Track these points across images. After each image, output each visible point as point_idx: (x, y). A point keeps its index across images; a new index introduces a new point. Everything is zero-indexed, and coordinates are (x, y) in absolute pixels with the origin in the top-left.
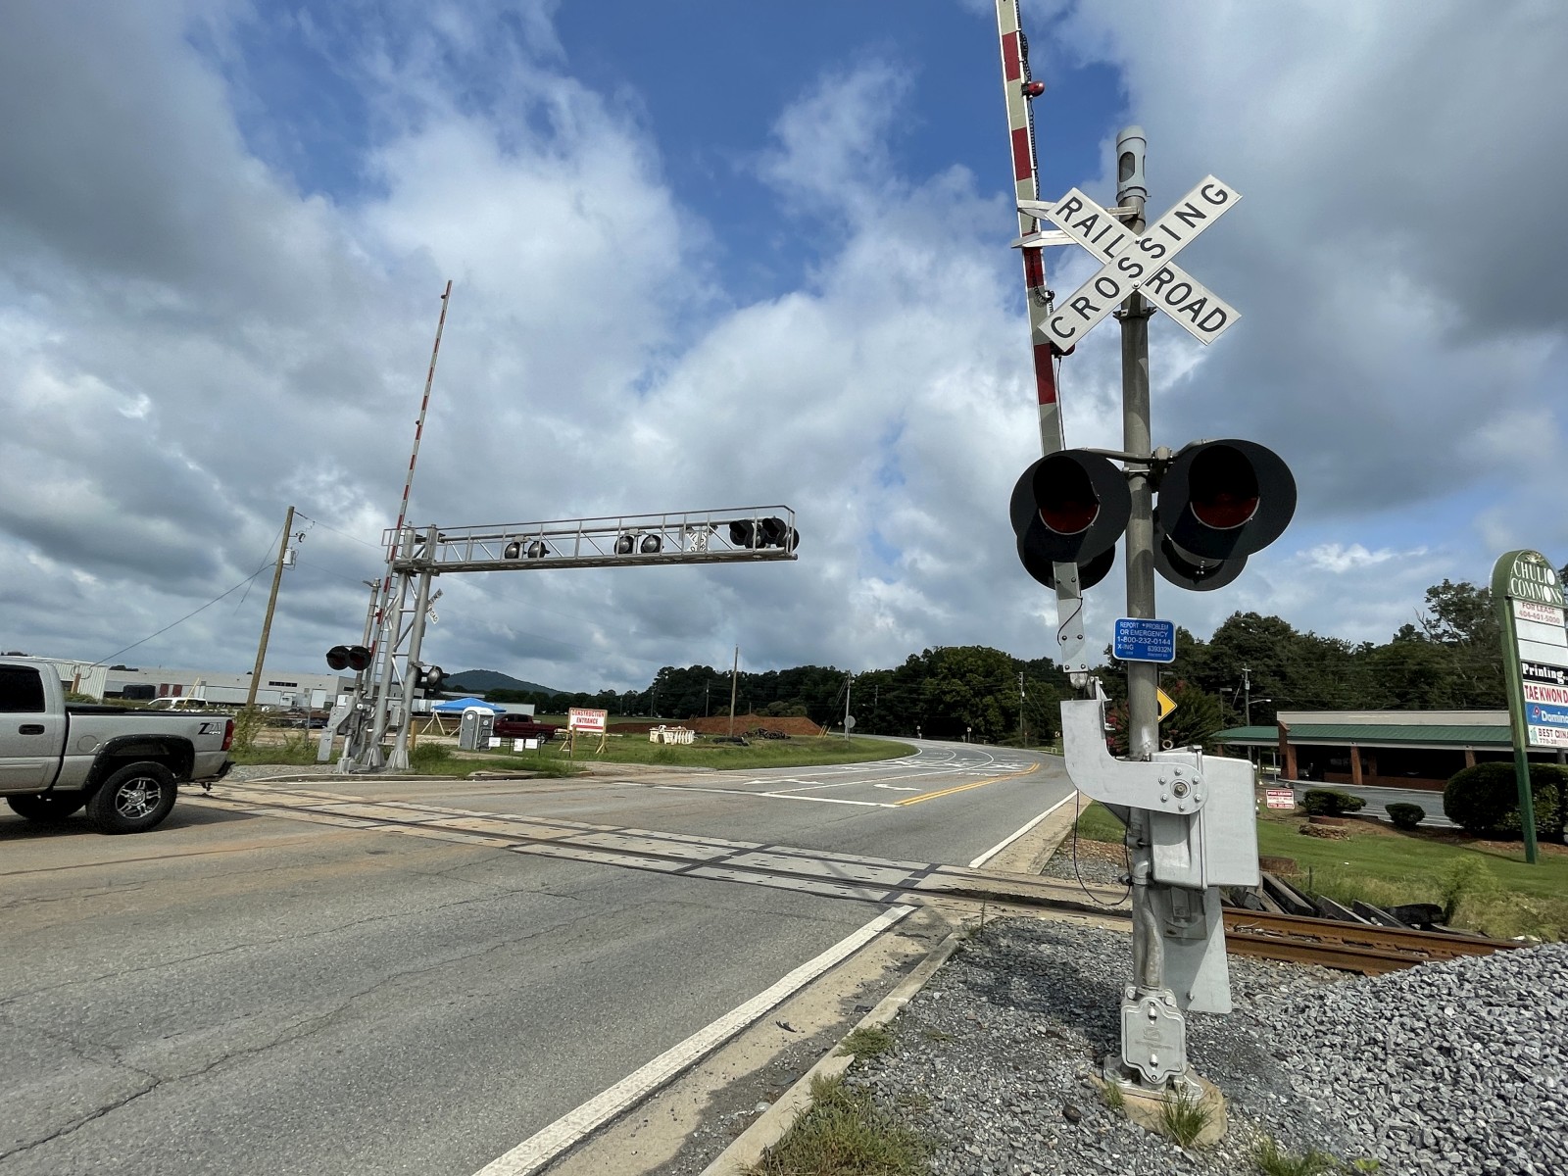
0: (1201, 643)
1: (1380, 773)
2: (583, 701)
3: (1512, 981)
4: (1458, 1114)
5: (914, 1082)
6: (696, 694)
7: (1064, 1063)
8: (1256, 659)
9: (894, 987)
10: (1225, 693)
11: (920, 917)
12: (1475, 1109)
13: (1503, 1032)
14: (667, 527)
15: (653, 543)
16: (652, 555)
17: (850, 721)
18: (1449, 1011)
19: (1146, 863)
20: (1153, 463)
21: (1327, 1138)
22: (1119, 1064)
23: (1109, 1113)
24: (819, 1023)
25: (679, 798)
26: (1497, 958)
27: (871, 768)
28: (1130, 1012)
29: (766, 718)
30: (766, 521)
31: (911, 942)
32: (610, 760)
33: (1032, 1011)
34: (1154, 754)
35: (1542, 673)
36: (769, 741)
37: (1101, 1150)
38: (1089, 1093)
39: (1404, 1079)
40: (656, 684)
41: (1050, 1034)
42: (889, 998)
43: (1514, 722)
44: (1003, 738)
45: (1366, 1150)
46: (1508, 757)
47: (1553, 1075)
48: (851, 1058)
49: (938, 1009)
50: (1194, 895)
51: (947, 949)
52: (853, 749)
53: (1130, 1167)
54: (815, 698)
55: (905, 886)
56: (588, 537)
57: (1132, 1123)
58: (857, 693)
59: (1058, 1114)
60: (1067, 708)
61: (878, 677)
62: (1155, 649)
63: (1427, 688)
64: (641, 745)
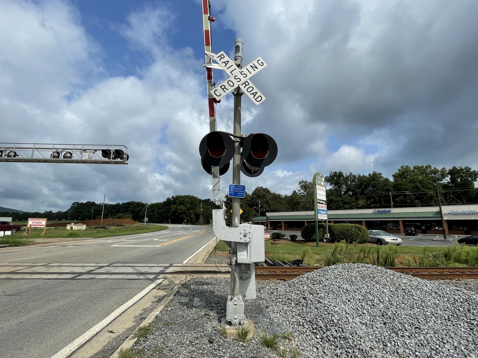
0: (249, 195)
1: (288, 227)
2: (36, 215)
3: (318, 277)
4: (307, 315)
5: (159, 342)
6: (88, 212)
7: (209, 323)
8: (262, 199)
9: (155, 308)
10: (254, 208)
11: (166, 282)
12: (311, 313)
13: (316, 291)
14: (75, 149)
15: (69, 155)
16: (68, 159)
17: (146, 219)
18: (305, 288)
19: (235, 258)
20: (242, 138)
21: (278, 329)
22: (225, 321)
23: (222, 337)
24: (125, 327)
25: (77, 250)
26: (315, 272)
27: (153, 234)
28: (229, 304)
29: (116, 219)
30: (116, 150)
31: (162, 291)
32: (47, 237)
33: (200, 308)
34: (239, 225)
35: (321, 202)
36: (116, 227)
37: (219, 350)
38: (216, 332)
39: (296, 308)
40: (71, 208)
41: (205, 315)
42: (152, 313)
43: (315, 213)
44: (195, 223)
45: (287, 330)
46: (314, 222)
47: (326, 300)
48: (136, 339)
49: (169, 314)
50: (248, 266)
51: (173, 292)
52: (146, 228)
53: (228, 353)
54: (134, 212)
55: (161, 272)
56: (38, 151)
57: (229, 338)
58: (149, 210)
59: (207, 341)
60: (214, 211)
61: (157, 205)
62: (240, 194)
63: (298, 206)
64: (63, 231)
